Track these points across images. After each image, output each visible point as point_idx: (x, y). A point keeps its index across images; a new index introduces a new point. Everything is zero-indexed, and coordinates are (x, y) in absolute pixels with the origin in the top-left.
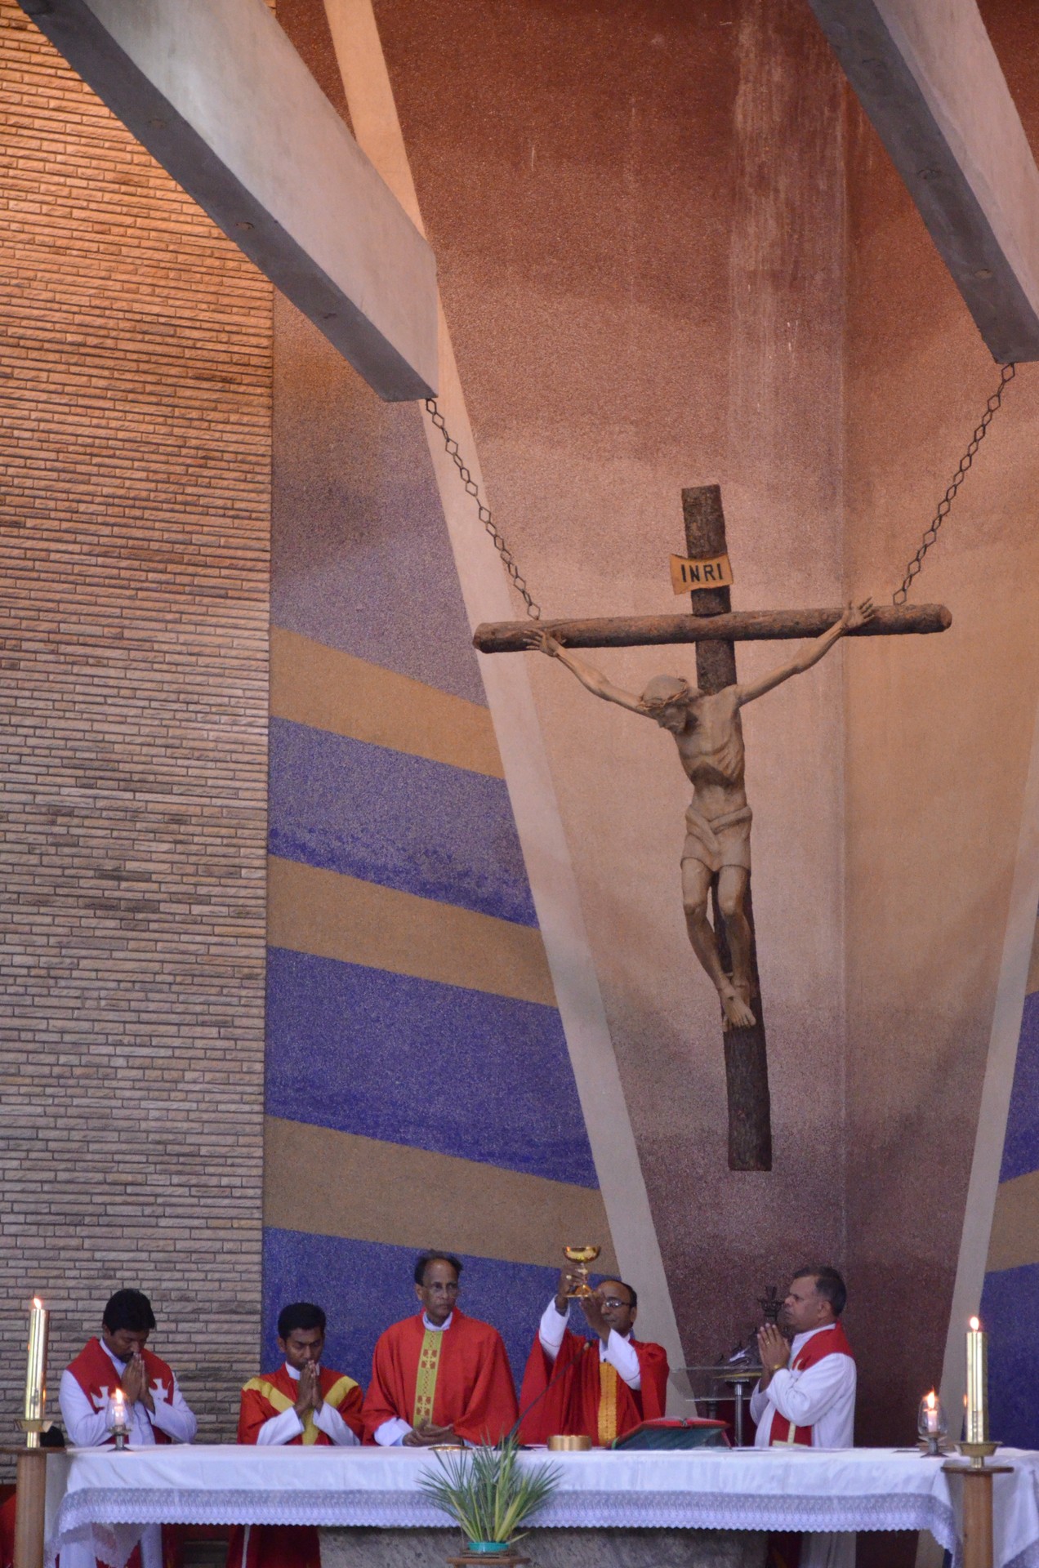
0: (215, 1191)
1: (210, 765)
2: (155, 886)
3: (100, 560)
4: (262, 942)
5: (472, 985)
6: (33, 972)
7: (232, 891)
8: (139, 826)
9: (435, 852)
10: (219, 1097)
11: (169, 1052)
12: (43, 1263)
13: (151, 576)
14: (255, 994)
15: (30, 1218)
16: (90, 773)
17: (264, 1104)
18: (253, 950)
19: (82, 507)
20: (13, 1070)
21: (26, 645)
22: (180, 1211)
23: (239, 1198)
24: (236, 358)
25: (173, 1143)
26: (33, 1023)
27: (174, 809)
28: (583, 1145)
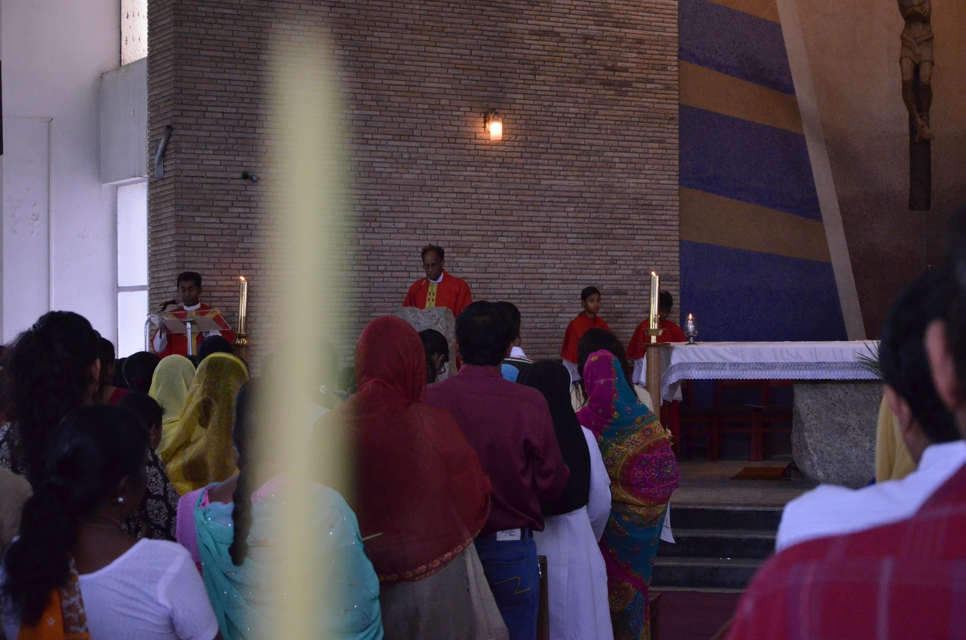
0: (659, 222)
1: (653, 15)
2: (630, 75)
4: (677, 102)
5: (766, 124)
6: (578, 116)
7: (663, 77)
8: (623, 45)
9: (751, 58)
10: (660, 177)
11: (637, 155)
12: (586, 257)
14: (674, 127)
15: (579, 236)
16: (600, 19)
17: (679, 180)
18: (673, 106)
20: (570, 164)
22: (645, 232)
23: (669, 226)
25: (641, 199)
26: (578, 141)
27: (637, 36)
28: (815, 200)
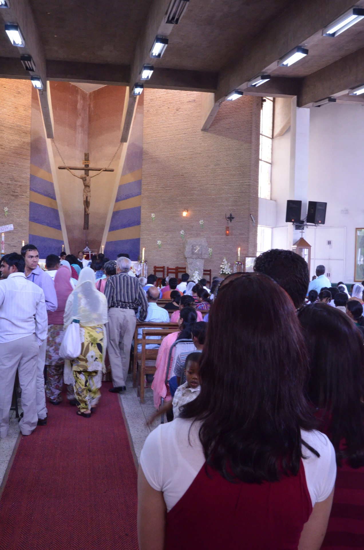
0: (24, 230)
1: (24, 179)
2: (18, 194)
3: (13, 154)
5: (50, 207)
7: (26, 195)
8: (17, 186)
9: (46, 191)
10: (25, 219)
11: (19, 213)
13: (18, 156)
14: (28, 207)
17: (29, 220)
18: (28, 202)
19: (11, 147)
21: (5, 164)
22: (21, 232)
23: (27, 230)
24: (27, 131)
25: (20, 224)
27: (20, 184)
28: (60, 226)
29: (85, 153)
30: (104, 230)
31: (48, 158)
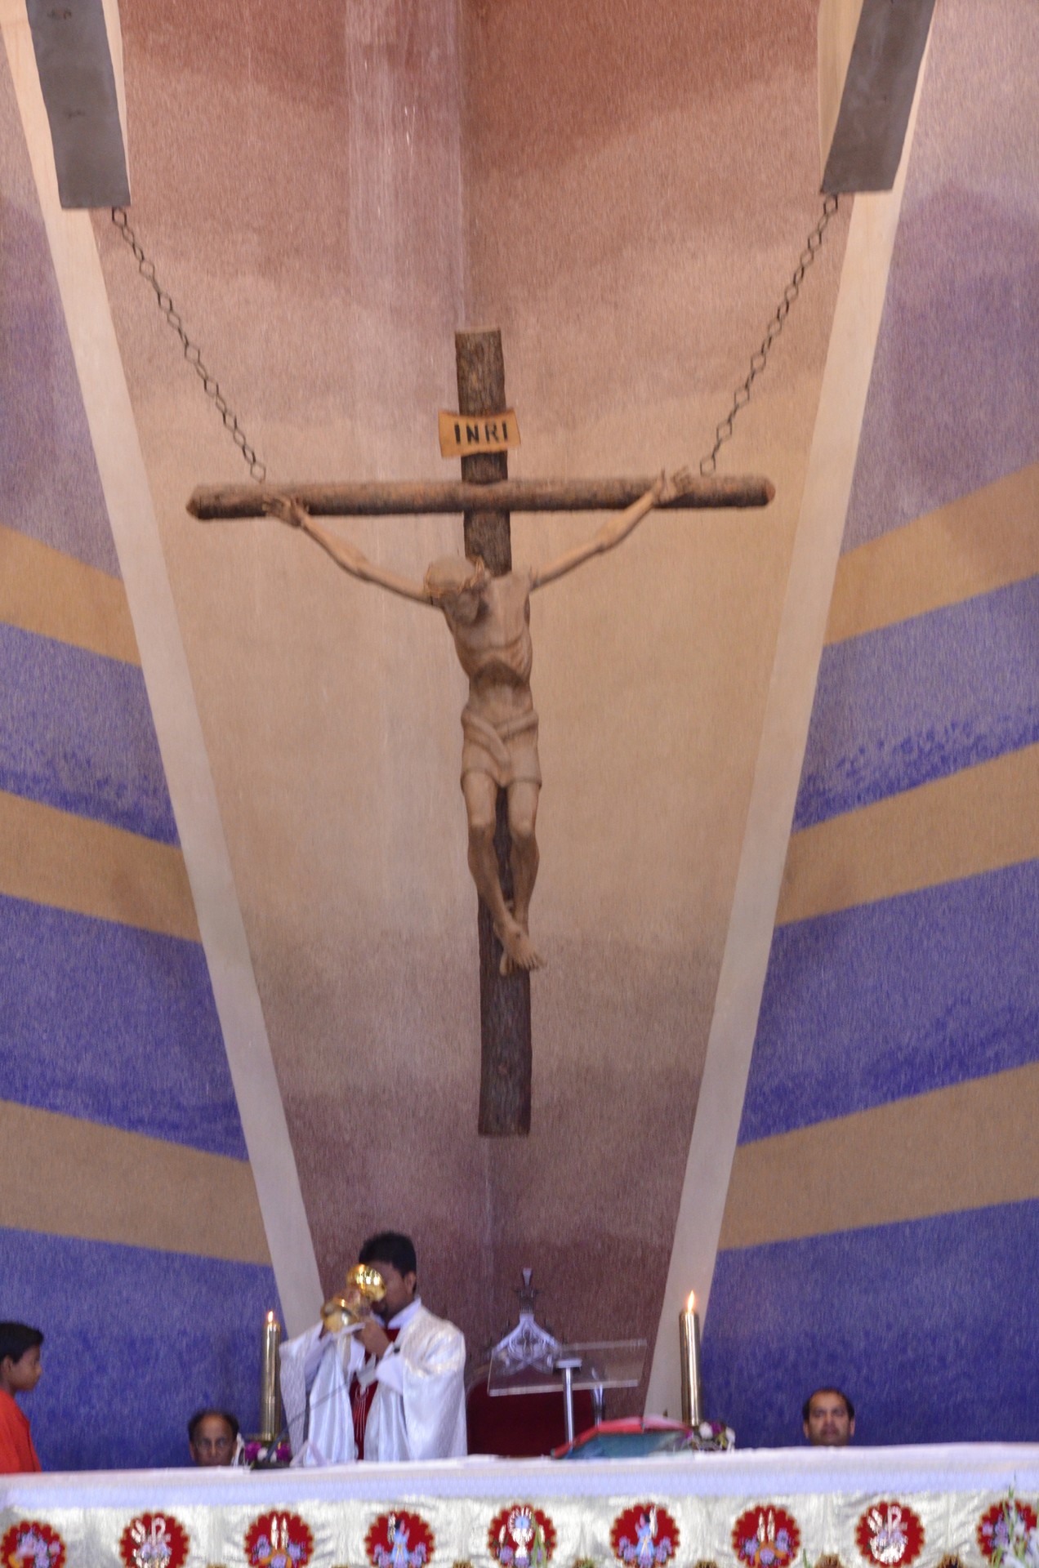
5: (113, 919)
9: (74, 755)
28: (230, 1108)
29: (460, 341)
30: (688, 1131)
31: (81, 411)
